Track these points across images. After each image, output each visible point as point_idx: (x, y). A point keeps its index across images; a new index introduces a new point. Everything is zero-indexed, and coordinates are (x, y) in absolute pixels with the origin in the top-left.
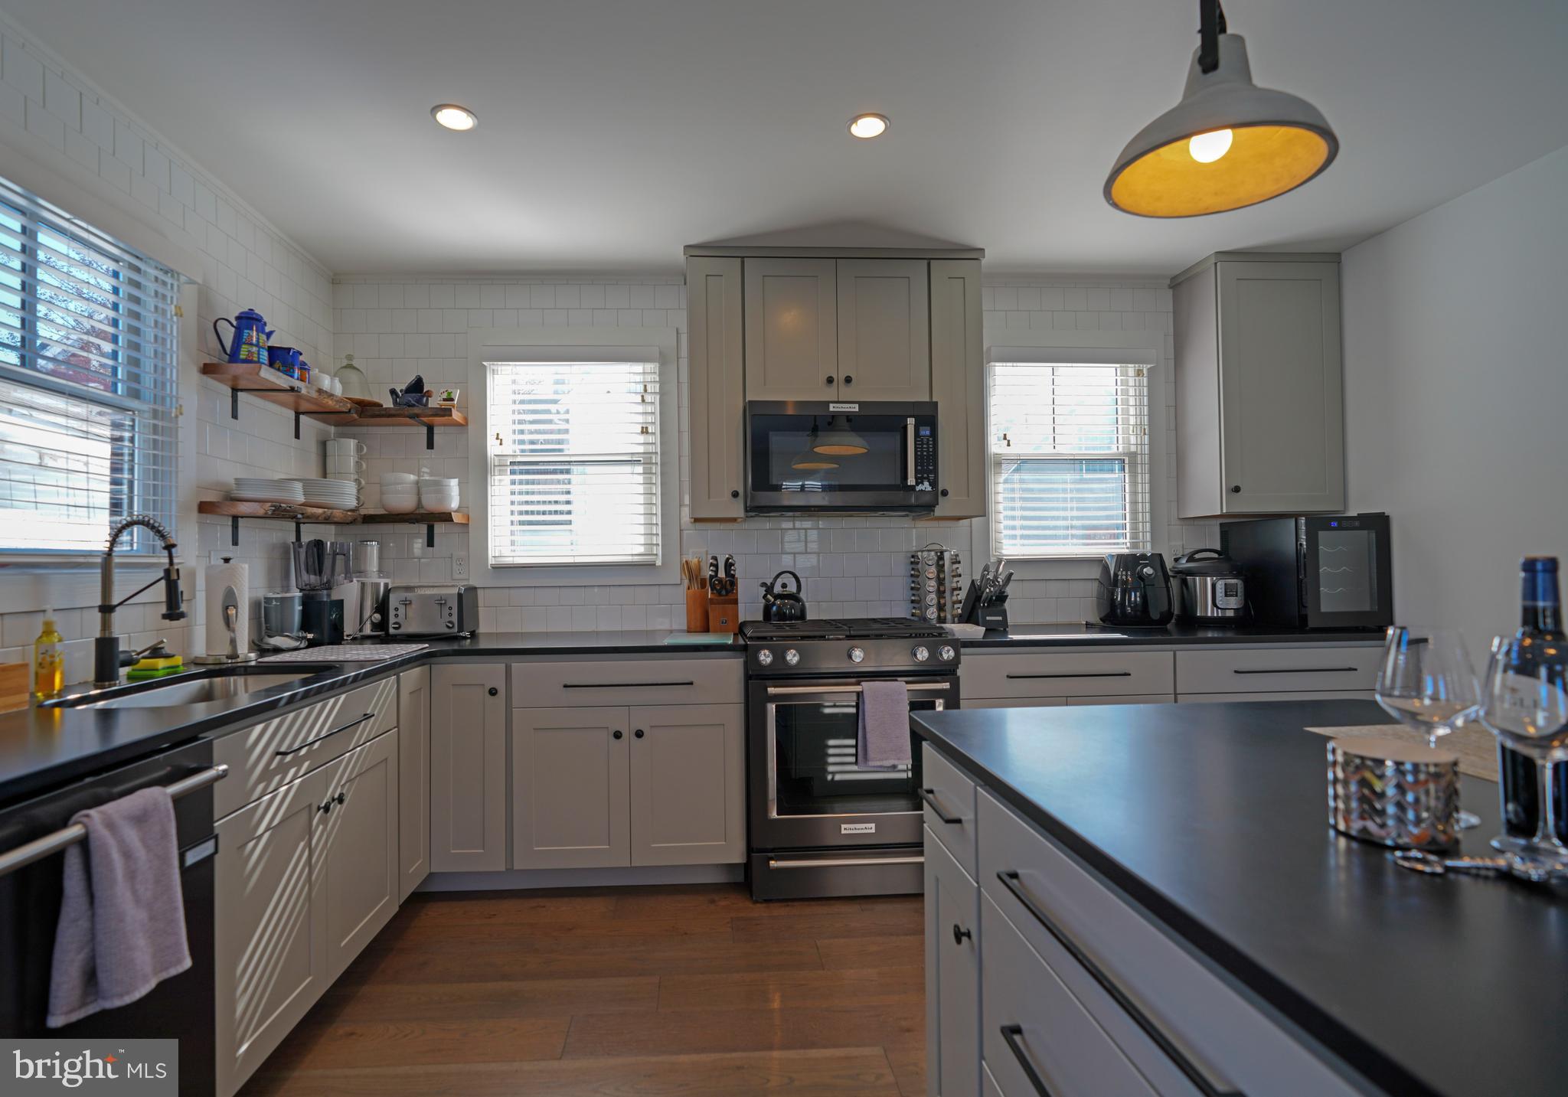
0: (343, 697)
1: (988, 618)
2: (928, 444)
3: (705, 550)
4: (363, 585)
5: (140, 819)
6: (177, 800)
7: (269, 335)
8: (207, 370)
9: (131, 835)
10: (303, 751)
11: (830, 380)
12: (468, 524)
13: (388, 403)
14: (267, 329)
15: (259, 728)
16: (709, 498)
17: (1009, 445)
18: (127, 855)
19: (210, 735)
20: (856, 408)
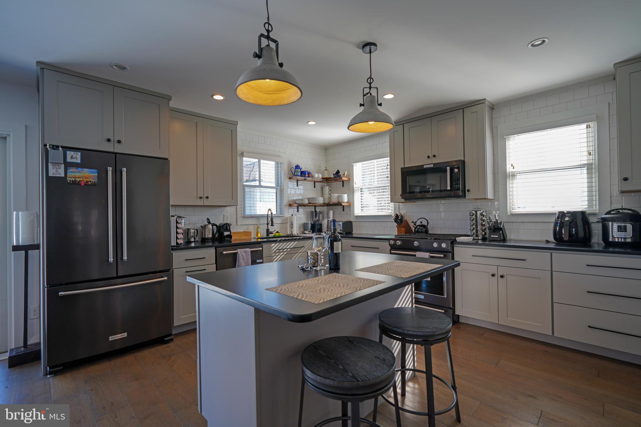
0: (297, 242)
1: (492, 236)
2: (457, 175)
3: (405, 211)
4: (328, 221)
5: (245, 252)
6: (251, 251)
7: (301, 169)
8: (290, 178)
9: (244, 254)
10: (286, 250)
11: (429, 157)
12: (350, 205)
13: (332, 176)
14: (300, 168)
15: (273, 244)
16: (395, 196)
17: (514, 168)
18: (243, 256)
19: (262, 244)
20: (432, 166)
